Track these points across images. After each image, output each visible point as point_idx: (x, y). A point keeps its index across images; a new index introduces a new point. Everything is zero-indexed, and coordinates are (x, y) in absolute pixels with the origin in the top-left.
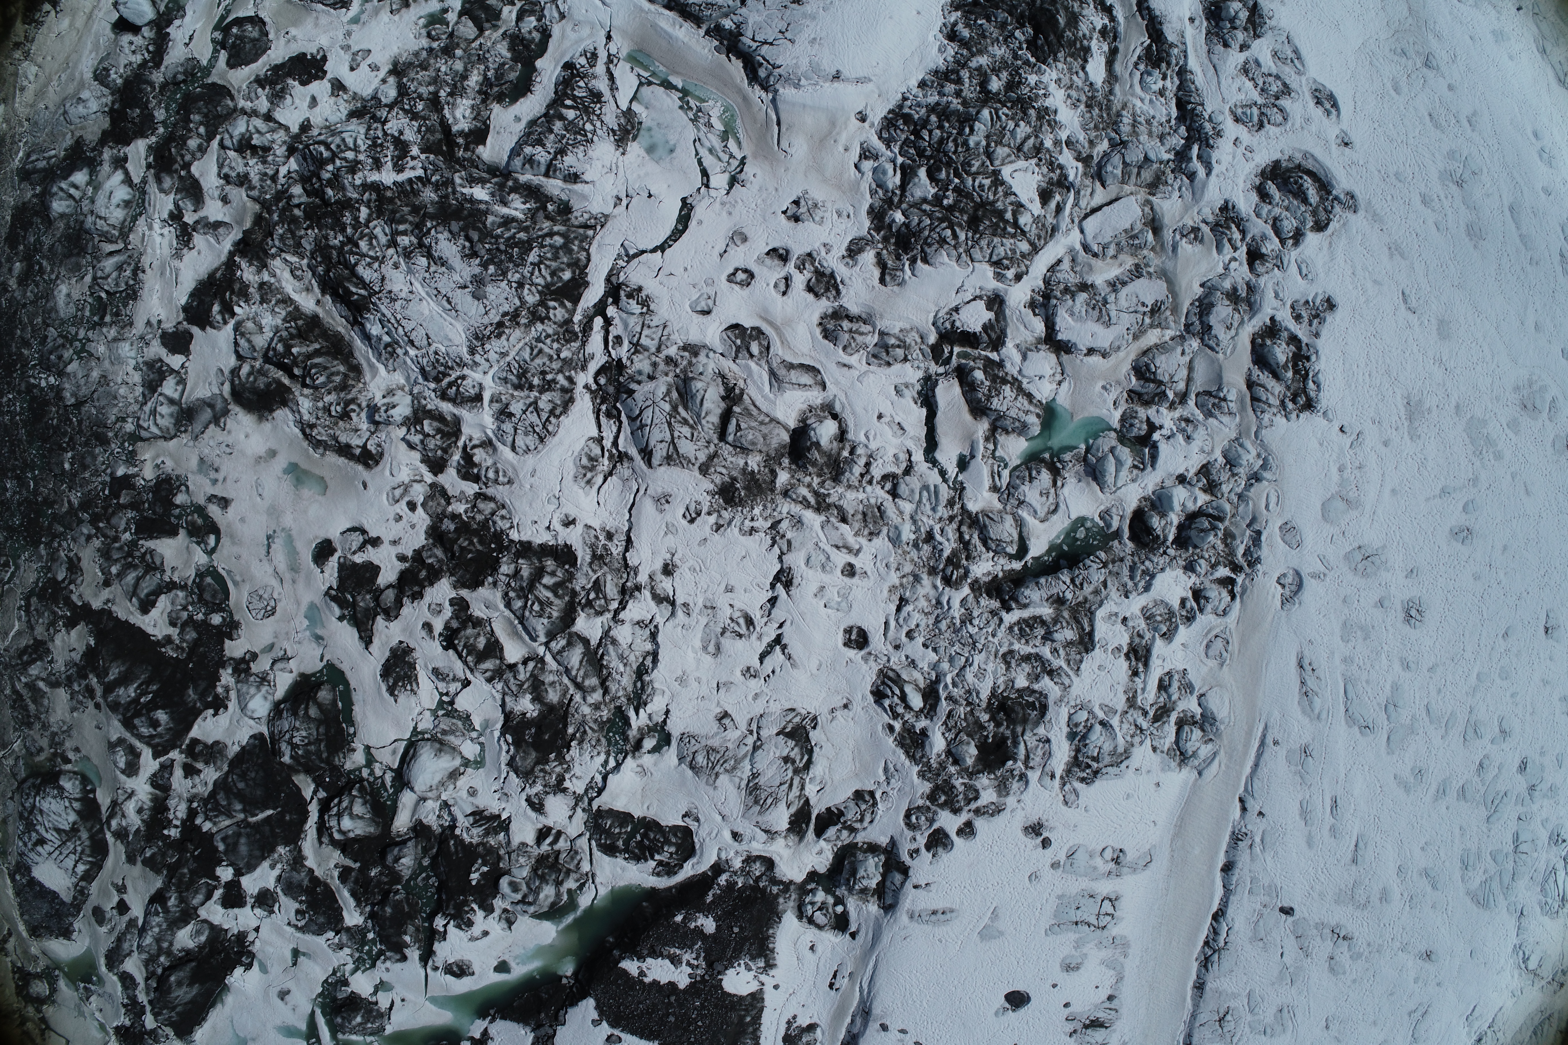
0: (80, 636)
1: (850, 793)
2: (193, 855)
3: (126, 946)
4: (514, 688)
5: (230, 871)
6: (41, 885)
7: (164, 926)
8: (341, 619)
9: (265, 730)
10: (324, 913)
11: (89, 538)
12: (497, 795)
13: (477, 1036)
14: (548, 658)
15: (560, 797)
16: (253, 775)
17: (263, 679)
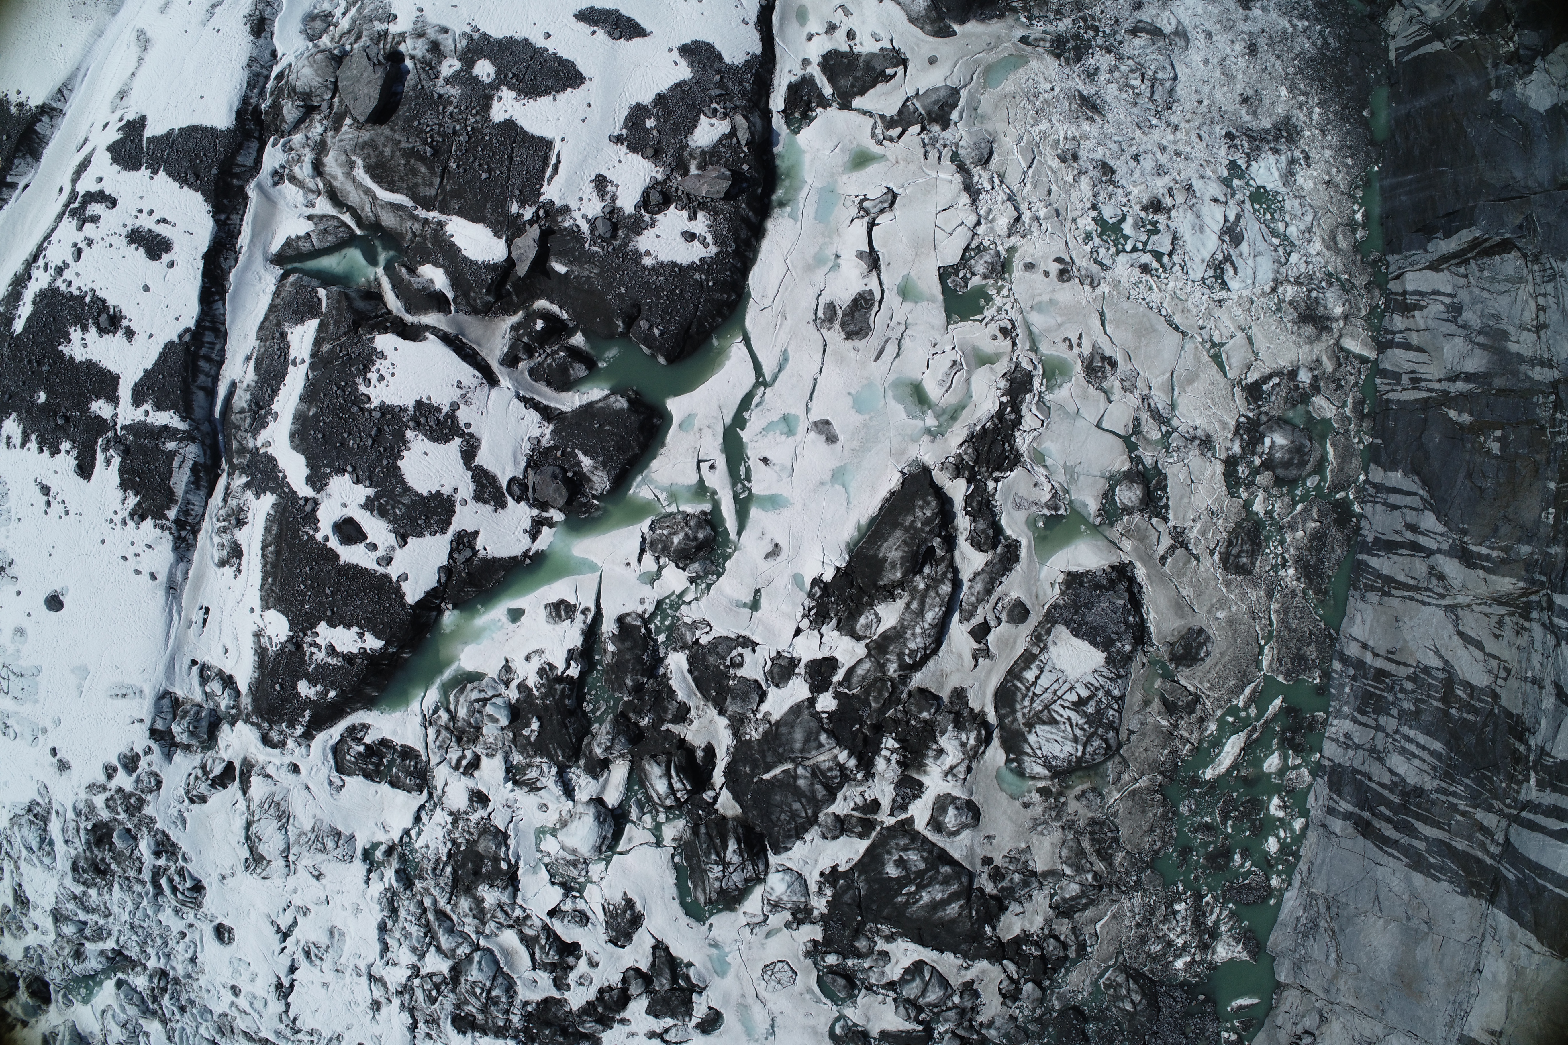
0: (1009, 928)
1: (210, 801)
2: (862, 722)
3: (979, 587)
4: (499, 914)
5: (819, 707)
6: (1094, 644)
7: (909, 632)
8: (690, 965)
9: (773, 859)
10: (707, 667)
11: (991, 1024)
12: (518, 805)
13: (545, 529)
14: (474, 937)
15: (454, 809)
16: (783, 817)
17: (776, 906)
